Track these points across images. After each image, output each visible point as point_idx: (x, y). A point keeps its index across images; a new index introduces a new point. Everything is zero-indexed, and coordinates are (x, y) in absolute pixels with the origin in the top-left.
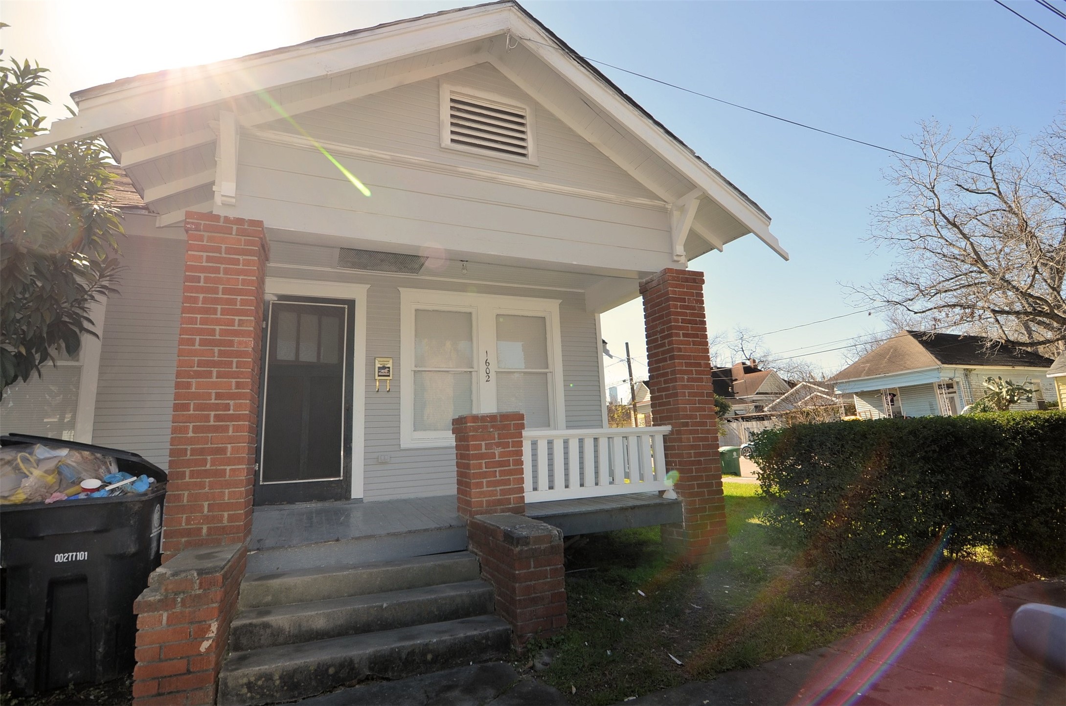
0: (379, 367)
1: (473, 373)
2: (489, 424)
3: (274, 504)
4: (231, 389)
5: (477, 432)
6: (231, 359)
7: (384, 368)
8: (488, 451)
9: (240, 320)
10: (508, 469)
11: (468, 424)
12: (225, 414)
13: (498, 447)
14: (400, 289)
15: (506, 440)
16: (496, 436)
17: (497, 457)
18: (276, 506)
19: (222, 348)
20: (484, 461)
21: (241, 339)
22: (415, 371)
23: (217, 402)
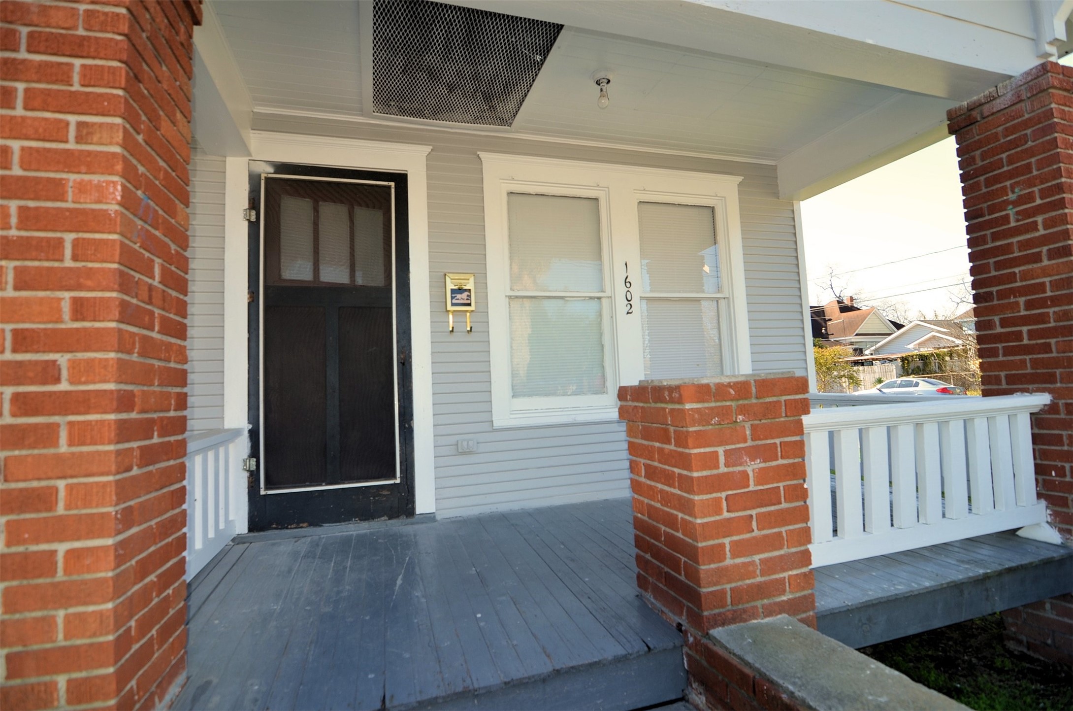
0: (452, 290)
1: (603, 300)
2: (733, 404)
3: (287, 528)
4: (60, 320)
5: (709, 424)
6: (58, 235)
7: (460, 290)
8: (731, 469)
9: (80, 125)
10: (778, 511)
11: (688, 406)
12: (43, 393)
13: (753, 459)
14: (482, 155)
15: (769, 442)
16: (748, 432)
17: (751, 482)
18: (289, 531)
19: (31, 204)
20: (723, 495)
21: (87, 177)
22: (510, 297)
23: (19, 357)
